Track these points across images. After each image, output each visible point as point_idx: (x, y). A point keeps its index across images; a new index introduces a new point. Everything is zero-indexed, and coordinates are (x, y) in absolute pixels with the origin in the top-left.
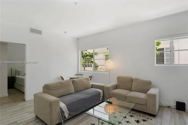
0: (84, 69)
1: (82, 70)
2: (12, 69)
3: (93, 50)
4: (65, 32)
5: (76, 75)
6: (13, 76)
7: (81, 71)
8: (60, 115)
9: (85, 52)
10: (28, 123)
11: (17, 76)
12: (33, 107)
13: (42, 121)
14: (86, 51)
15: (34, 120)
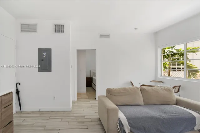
0: (169, 75)
1: (163, 75)
2: (90, 71)
3: (184, 44)
4: (135, 29)
5: (152, 82)
6: (91, 77)
7: (161, 77)
8: (119, 127)
9: (169, 50)
10: (92, 121)
11: (94, 77)
12: (97, 108)
13: (102, 124)
14: (172, 47)
15: (97, 121)
